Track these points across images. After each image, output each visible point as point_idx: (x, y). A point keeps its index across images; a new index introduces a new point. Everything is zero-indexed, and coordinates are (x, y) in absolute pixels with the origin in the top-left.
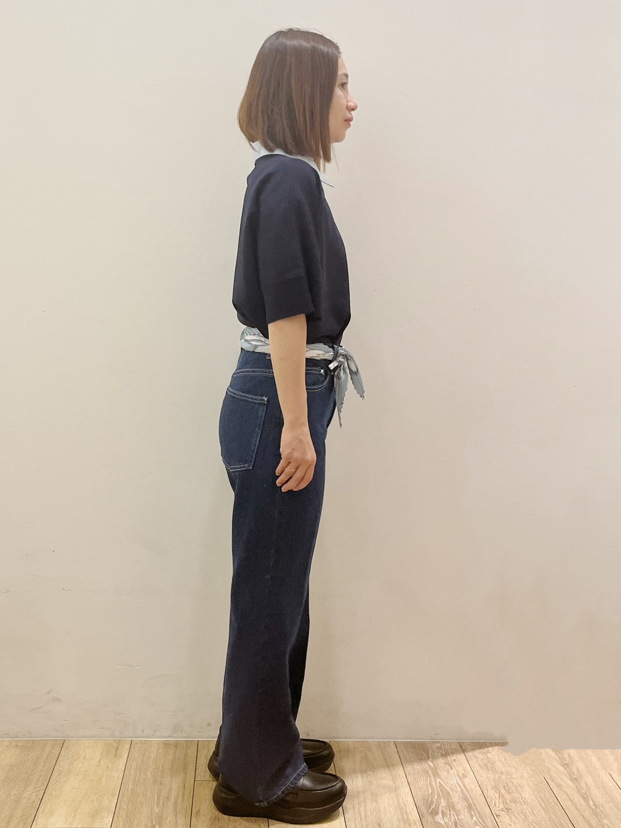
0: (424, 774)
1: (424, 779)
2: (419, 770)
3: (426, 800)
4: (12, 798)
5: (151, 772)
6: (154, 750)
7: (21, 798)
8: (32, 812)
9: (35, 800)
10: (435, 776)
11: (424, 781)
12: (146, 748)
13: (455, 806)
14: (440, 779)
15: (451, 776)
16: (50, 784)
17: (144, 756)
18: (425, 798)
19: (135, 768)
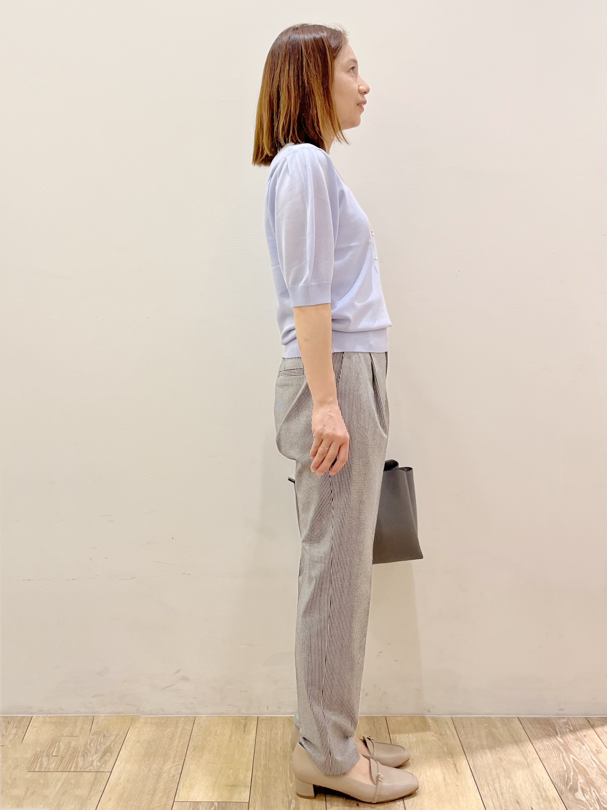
0: (555, 750)
1: (555, 755)
2: (549, 746)
3: (562, 776)
4: (154, 772)
5: (281, 748)
6: (280, 726)
7: (161, 772)
8: (173, 785)
9: (175, 774)
10: (567, 752)
11: (556, 757)
12: (272, 724)
13: (594, 783)
14: (574, 756)
15: (584, 752)
16: (187, 759)
17: (271, 732)
18: (561, 774)
19: (264, 744)
